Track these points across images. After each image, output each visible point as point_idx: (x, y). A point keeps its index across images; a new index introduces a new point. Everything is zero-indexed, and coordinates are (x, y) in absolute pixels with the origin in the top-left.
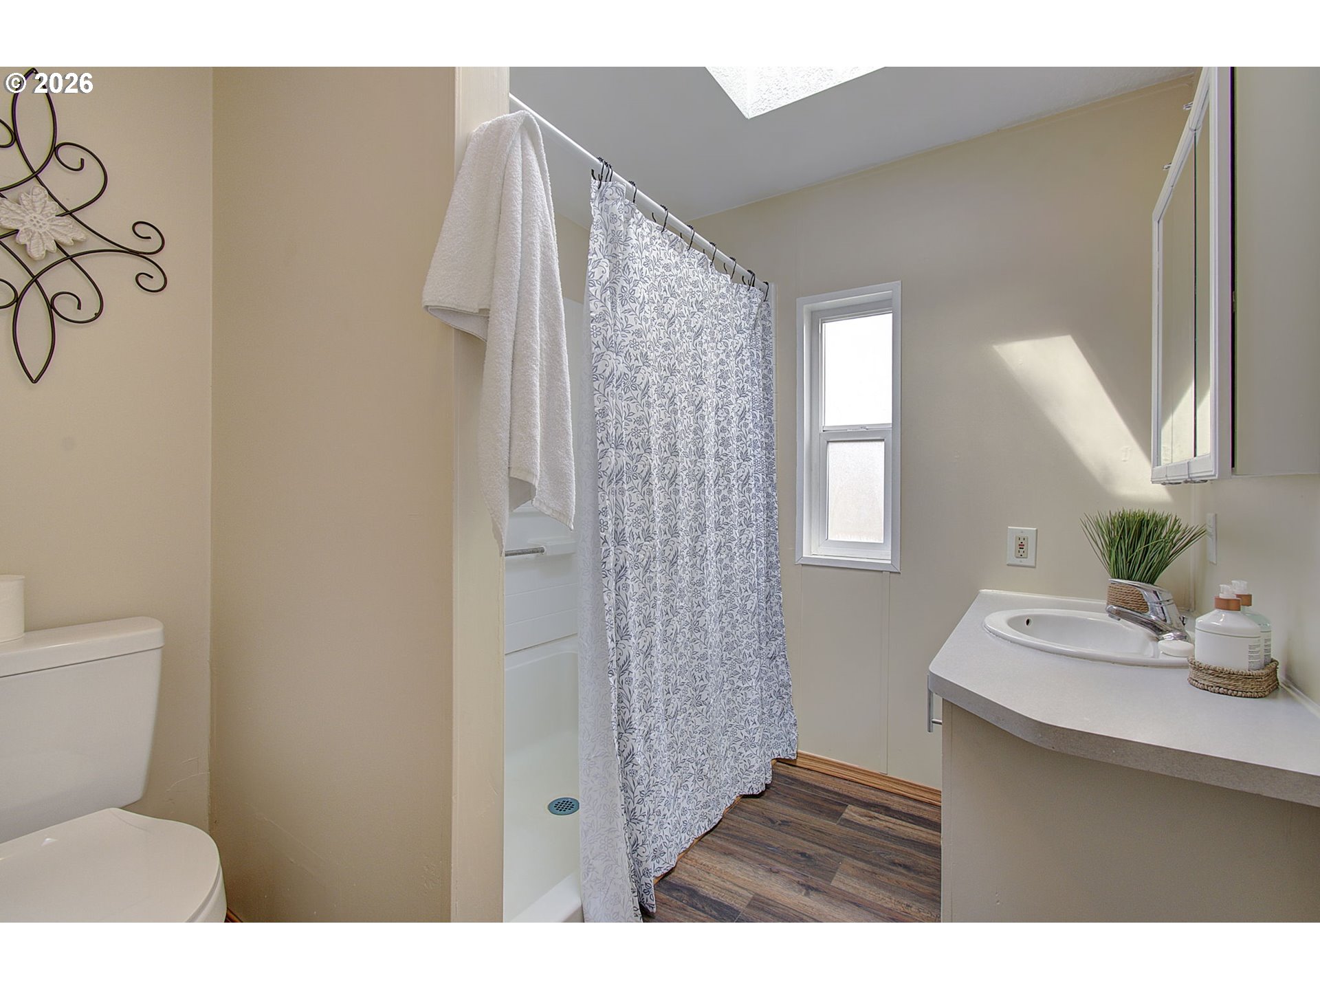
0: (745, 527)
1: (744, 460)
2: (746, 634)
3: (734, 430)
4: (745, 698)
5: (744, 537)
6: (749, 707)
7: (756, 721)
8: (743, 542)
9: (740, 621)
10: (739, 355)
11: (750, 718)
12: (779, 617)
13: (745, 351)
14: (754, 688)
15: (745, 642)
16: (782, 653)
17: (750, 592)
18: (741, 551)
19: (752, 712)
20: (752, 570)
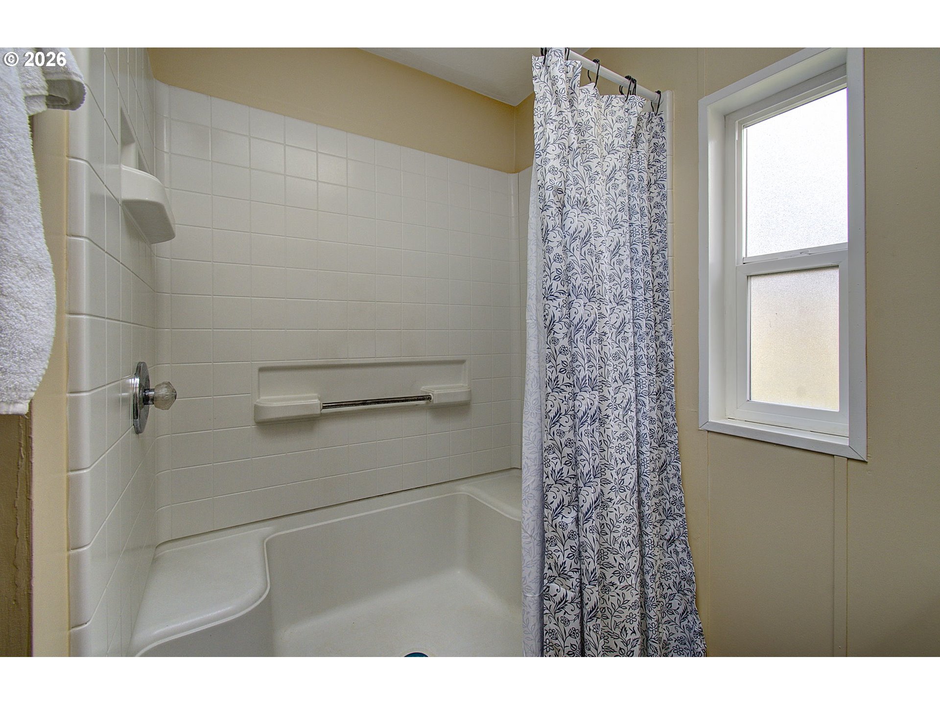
0: (620, 383)
1: (617, 304)
2: (624, 517)
3: (605, 268)
4: (622, 600)
5: (619, 396)
6: (627, 612)
7: (636, 629)
8: (618, 402)
9: (616, 500)
10: (611, 180)
11: (628, 625)
12: (678, 493)
13: (618, 174)
14: (634, 586)
15: (622, 527)
16: (683, 538)
17: (628, 464)
18: (616, 413)
19: (630, 619)
20: (630, 437)
